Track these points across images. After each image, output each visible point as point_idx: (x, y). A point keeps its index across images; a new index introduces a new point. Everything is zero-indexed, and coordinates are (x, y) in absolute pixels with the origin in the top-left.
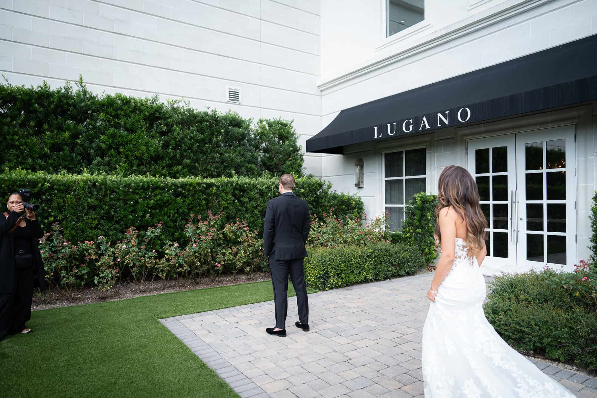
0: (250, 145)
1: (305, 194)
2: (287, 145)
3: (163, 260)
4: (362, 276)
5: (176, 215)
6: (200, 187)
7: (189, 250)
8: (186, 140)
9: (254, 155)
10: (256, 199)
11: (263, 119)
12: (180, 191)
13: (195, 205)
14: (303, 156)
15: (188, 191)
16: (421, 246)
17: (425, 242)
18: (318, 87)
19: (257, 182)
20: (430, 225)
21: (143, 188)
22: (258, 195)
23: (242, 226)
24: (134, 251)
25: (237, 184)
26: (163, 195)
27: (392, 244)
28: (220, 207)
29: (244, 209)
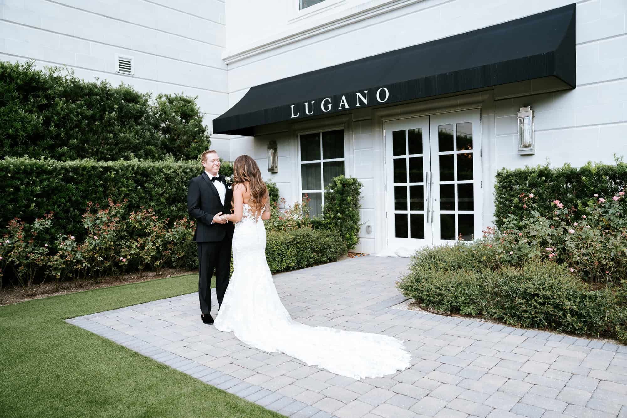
0: (149, 124)
2: (192, 125)
3: (57, 257)
4: (284, 264)
5: (68, 204)
6: (95, 171)
7: (89, 243)
8: (72, 116)
9: (153, 135)
10: (161, 185)
11: (163, 94)
12: (71, 176)
13: (90, 192)
14: (209, 137)
15: (81, 176)
16: (341, 231)
17: (346, 227)
18: (224, 60)
19: (161, 166)
20: (351, 209)
21: (25, 171)
22: (164, 181)
23: (148, 215)
24: (20, 246)
25: (138, 168)
26: (51, 180)
27: (313, 230)
28: (120, 194)
29: (148, 196)
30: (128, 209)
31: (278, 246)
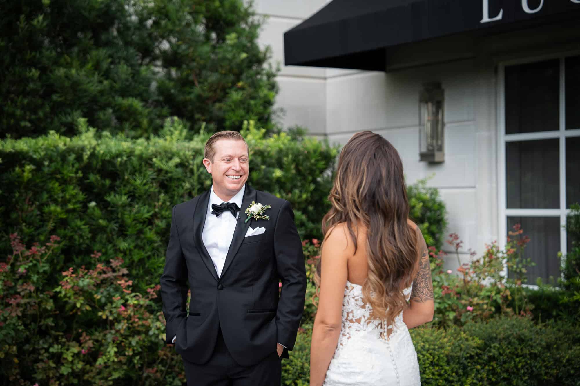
1: (284, 183)
2: (233, 46)
9: (138, 72)
14: (274, 76)
19: (152, 149)
22: (154, 188)
23: (110, 274)
25: (93, 155)
27: (536, 324)
28: (44, 221)
29: (114, 226)
30: (62, 257)
31: (437, 368)
